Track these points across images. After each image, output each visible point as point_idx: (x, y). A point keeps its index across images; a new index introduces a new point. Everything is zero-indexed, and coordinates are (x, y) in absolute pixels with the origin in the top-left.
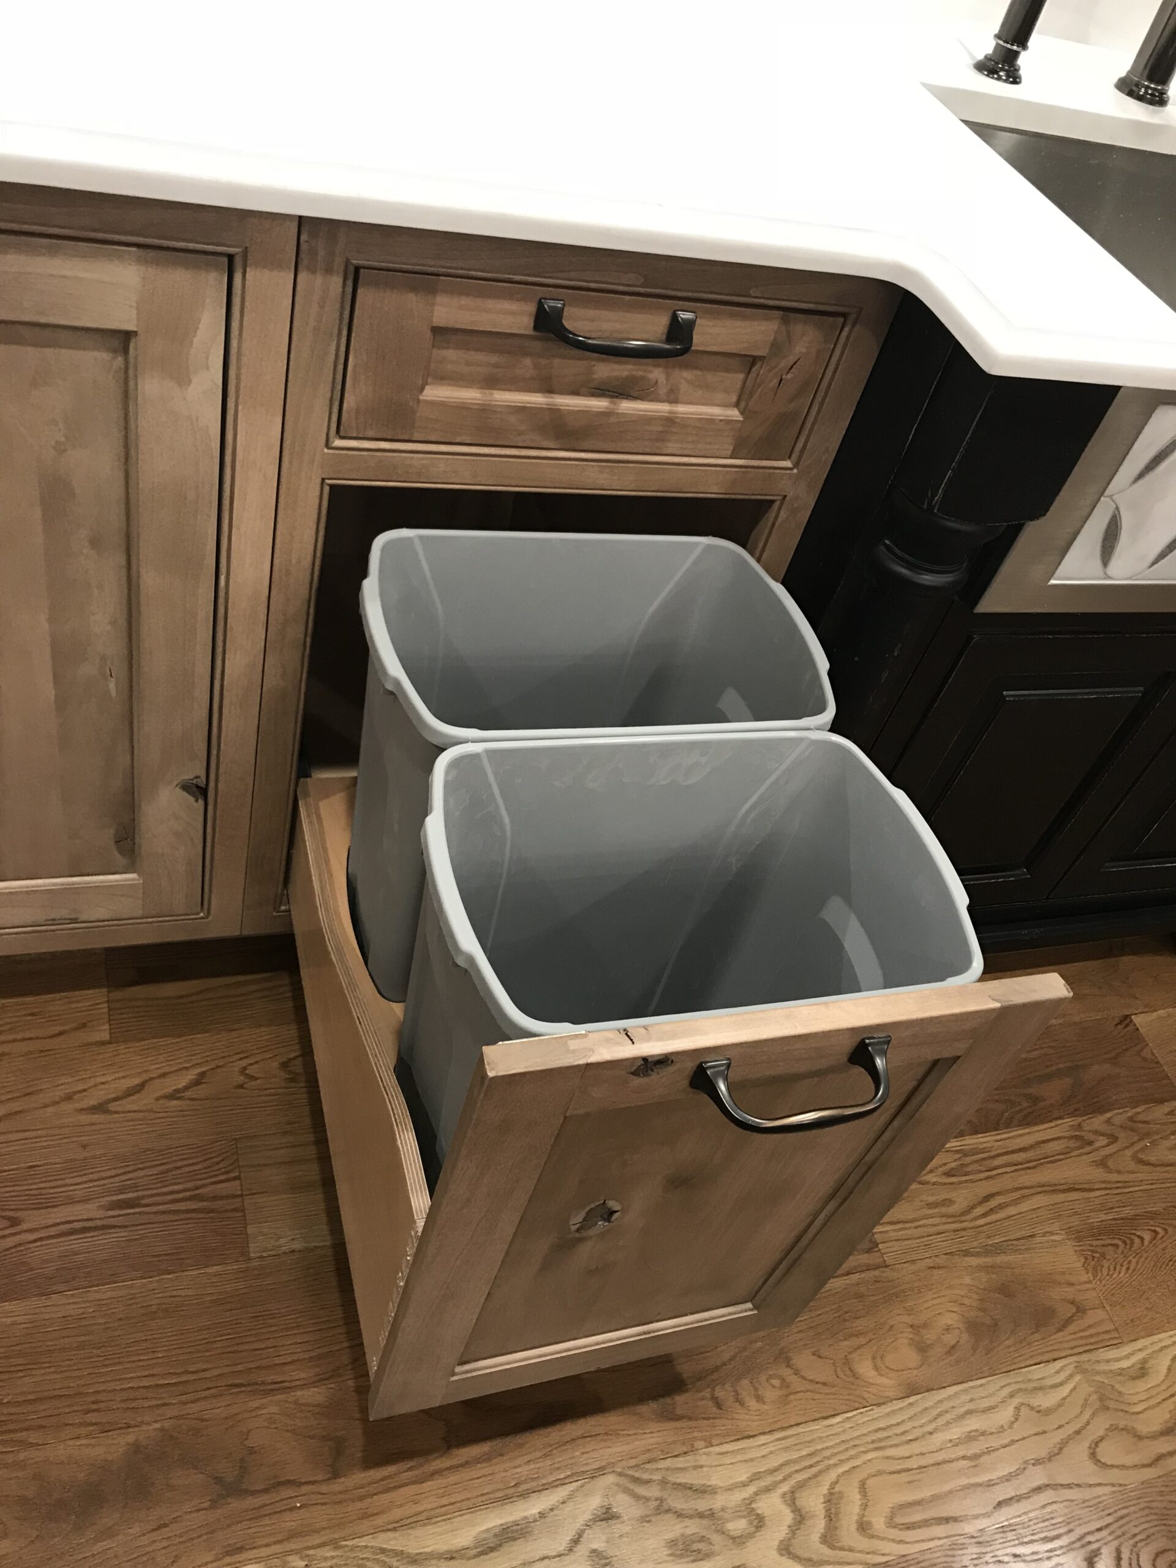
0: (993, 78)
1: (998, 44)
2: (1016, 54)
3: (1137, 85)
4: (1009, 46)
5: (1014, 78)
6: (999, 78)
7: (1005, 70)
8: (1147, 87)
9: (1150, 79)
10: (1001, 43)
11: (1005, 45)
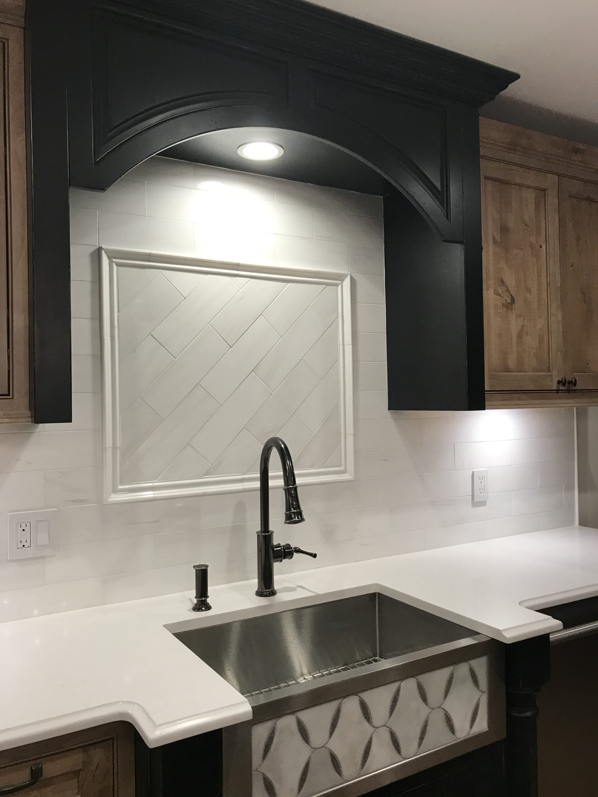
0: (200, 611)
1: (197, 600)
2: (205, 601)
3: (262, 592)
4: (201, 599)
5: (208, 608)
6: (202, 610)
7: (204, 607)
8: (266, 592)
9: (266, 589)
10: (198, 599)
11: (200, 599)
